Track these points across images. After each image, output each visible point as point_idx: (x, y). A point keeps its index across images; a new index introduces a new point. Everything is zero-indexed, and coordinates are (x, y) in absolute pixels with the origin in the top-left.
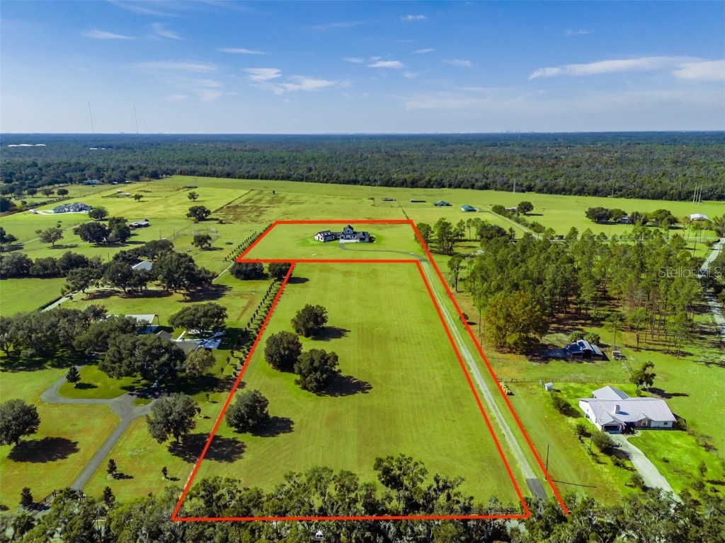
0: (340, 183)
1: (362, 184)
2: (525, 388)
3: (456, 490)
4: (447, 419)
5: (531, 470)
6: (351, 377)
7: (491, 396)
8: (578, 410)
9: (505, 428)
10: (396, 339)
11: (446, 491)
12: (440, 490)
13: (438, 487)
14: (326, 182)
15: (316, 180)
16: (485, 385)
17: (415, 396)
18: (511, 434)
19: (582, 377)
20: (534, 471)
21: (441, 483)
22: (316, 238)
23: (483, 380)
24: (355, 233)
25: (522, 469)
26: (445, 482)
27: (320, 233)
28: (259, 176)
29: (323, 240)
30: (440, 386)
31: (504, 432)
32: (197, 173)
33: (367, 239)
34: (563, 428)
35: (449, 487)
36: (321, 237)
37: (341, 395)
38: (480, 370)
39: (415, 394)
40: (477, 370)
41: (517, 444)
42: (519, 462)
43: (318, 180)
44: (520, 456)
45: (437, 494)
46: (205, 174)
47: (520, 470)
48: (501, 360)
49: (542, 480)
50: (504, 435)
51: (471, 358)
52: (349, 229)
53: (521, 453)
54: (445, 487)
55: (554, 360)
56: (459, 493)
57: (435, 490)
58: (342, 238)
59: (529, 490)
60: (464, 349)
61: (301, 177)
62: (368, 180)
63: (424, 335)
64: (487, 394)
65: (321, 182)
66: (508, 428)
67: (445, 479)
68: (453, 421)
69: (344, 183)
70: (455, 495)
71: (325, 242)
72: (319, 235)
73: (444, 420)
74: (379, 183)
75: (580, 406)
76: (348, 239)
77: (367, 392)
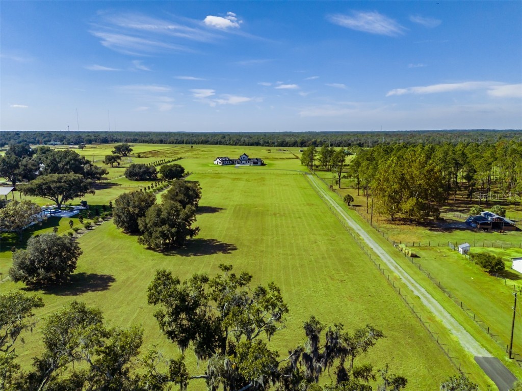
0: (246, 145)
1: (263, 146)
2: (432, 251)
3: (359, 361)
4: (332, 279)
5: (476, 344)
6: (213, 240)
7: (389, 258)
8: (513, 272)
9: (418, 290)
10: (275, 214)
11: (337, 362)
12: (319, 358)
13: (316, 349)
14: (235, 145)
15: (228, 143)
16: (380, 248)
17: (290, 257)
18: (429, 296)
19: (499, 243)
20: (483, 346)
21: (323, 341)
22: (216, 162)
23: (377, 245)
24: (250, 159)
25: (462, 343)
26: (333, 337)
27: (219, 158)
28: (184, 142)
29: (221, 164)
30: (323, 248)
31: (416, 293)
32: (138, 141)
33: (259, 163)
34: (502, 290)
35: (343, 352)
36: (219, 161)
37: (195, 255)
38: (371, 237)
39: (291, 255)
40: (368, 236)
41: (442, 309)
42: (454, 332)
43: (230, 143)
44: (451, 324)
45: (311, 368)
46: (144, 141)
47: (459, 344)
48: (395, 230)
49: (504, 360)
50: (419, 298)
51: (360, 228)
52: (244, 156)
53: (452, 320)
54: (335, 350)
55: (458, 230)
56: (368, 369)
57: (307, 358)
58: (238, 163)
59: (486, 377)
60: (351, 222)
61: (216, 141)
62: (268, 143)
63: (305, 212)
64: (384, 256)
65: (231, 145)
66: (423, 290)
67: (334, 329)
68: (342, 281)
69: (248, 145)
70: (358, 374)
71: (222, 165)
72: (218, 160)
73: (328, 280)
74: (276, 144)
75: (514, 268)
76: (243, 164)
77: (230, 253)
